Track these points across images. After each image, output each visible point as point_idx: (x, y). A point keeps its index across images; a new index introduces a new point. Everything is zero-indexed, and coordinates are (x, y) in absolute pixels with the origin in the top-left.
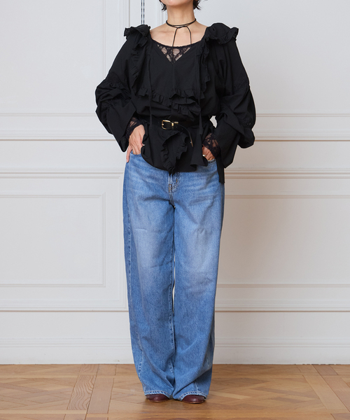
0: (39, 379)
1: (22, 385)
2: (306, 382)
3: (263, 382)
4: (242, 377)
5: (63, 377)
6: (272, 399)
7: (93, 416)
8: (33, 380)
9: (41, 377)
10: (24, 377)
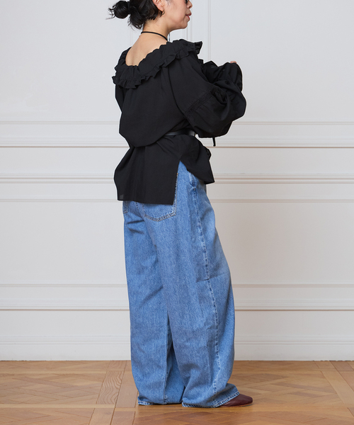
0: (70, 374)
1: (53, 380)
2: (324, 377)
3: (283, 377)
4: (263, 373)
5: (92, 372)
6: (291, 393)
7: (120, 410)
8: (64, 376)
9: (72, 372)
10: (55, 373)
